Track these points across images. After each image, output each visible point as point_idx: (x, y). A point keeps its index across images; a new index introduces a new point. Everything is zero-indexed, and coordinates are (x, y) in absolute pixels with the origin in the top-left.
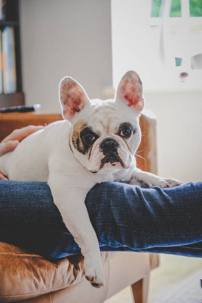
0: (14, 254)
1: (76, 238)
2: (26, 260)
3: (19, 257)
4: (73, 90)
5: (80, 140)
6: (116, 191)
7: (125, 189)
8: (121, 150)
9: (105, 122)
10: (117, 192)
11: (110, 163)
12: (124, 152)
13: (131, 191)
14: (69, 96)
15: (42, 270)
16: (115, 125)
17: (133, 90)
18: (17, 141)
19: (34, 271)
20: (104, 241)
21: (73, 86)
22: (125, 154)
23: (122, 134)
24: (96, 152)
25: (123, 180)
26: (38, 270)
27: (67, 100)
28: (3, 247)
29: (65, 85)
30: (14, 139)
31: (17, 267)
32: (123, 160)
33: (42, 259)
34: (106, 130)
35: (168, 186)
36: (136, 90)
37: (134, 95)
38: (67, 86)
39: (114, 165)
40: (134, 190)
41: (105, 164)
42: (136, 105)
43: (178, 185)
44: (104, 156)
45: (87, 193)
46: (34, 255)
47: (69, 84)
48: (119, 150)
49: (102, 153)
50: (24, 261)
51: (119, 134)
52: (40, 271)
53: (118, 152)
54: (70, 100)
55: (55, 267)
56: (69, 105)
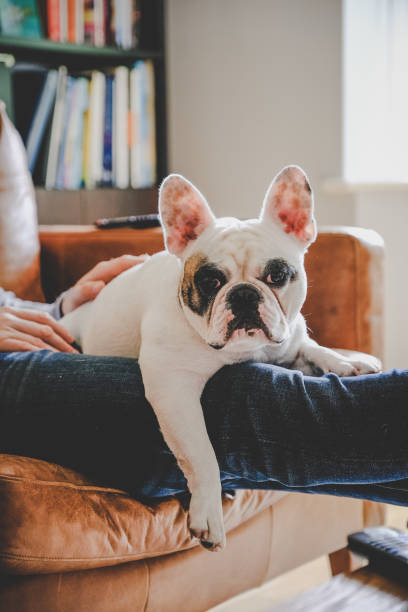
0: (72, 486)
2: (95, 498)
3: (80, 491)
4: (183, 201)
5: (194, 287)
7: (275, 376)
8: (265, 307)
9: (241, 257)
10: (260, 381)
11: (243, 329)
12: (269, 311)
13: (284, 380)
14: (177, 211)
15: (125, 517)
16: (258, 263)
17: (296, 203)
18: (102, 283)
19: (109, 515)
21: (185, 192)
22: (271, 316)
23: (269, 279)
24: (221, 310)
26: (117, 516)
27: (174, 219)
28: (53, 472)
29: (170, 191)
30: (96, 280)
31: (75, 508)
32: (268, 326)
33: (125, 496)
34: (241, 271)
35: (354, 374)
36: (302, 203)
37: (296, 214)
38: (174, 192)
39: (251, 334)
40: (291, 378)
41: (236, 332)
42: (301, 232)
43: (373, 372)
44: (233, 316)
45: (205, 380)
46: (109, 490)
47: (176, 189)
48: (261, 308)
49: (230, 311)
50: (91, 501)
51: (264, 279)
52: (120, 519)
53: (259, 310)
54: (179, 218)
55: (148, 513)
56: (177, 228)
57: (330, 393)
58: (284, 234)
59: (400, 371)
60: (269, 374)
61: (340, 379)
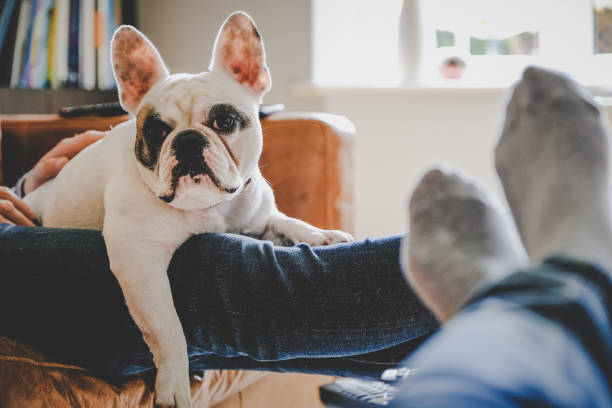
0: (31, 361)
1: (146, 334)
2: (57, 375)
3: (41, 368)
4: (136, 54)
5: (144, 141)
6: (227, 248)
7: (244, 245)
8: (210, 151)
9: (186, 104)
10: (229, 251)
11: (189, 175)
12: (215, 155)
13: (254, 250)
14: (131, 66)
15: (88, 396)
16: (202, 108)
18: (65, 159)
19: (71, 394)
20: (202, 343)
21: (137, 44)
22: (218, 161)
23: (215, 124)
25: (246, 231)
26: (80, 395)
27: (127, 74)
28: (12, 347)
29: (122, 43)
30: (59, 156)
31: (35, 385)
32: (213, 171)
33: (88, 374)
34: (187, 117)
35: (326, 244)
36: (252, 52)
37: (249, 65)
38: (127, 44)
39: (197, 181)
40: (261, 248)
41: (182, 179)
42: (256, 83)
43: (345, 241)
44: (177, 162)
46: (72, 367)
47: (128, 41)
48: (206, 153)
49: (174, 157)
50: (52, 377)
51: (209, 124)
52: (83, 399)
53: (204, 154)
54: (133, 74)
55: (112, 392)
56: (132, 84)
57: (301, 261)
58: (237, 84)
59: (372, 239)
60: (239, 244)
61: (311, 249)
